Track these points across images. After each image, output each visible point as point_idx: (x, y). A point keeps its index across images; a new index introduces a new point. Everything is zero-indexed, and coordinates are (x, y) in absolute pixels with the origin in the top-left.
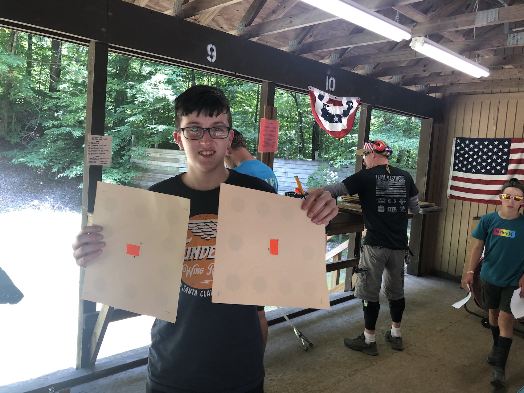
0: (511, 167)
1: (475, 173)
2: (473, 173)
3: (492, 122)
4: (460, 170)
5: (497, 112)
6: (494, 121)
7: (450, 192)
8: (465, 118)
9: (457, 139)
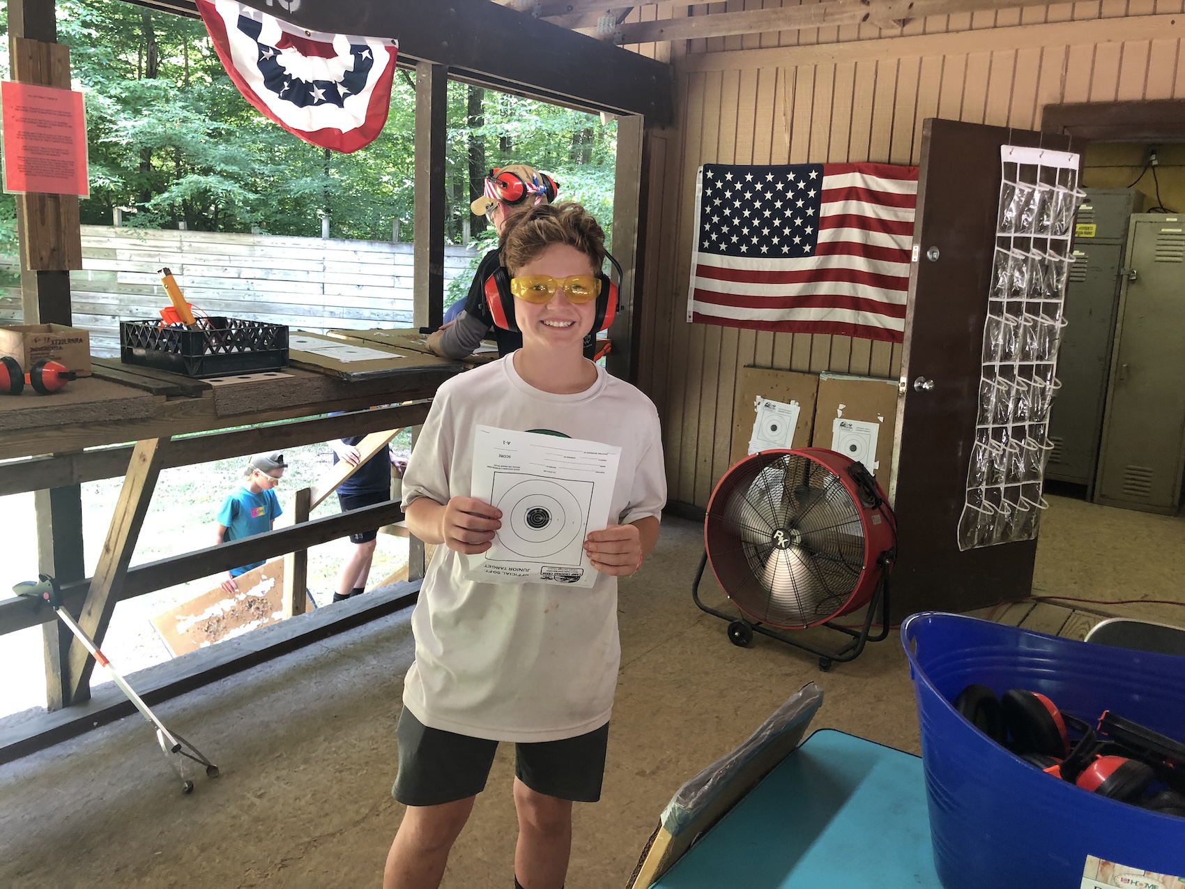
0: (824, 236)
1: (749, 254)
2: (743, 255)
3: (782, 122)
4: (714, 249)
5: (791, 95)
6: (786, 120)
7: (692, 306)
8: (722, 112)
9: (707, 168)
